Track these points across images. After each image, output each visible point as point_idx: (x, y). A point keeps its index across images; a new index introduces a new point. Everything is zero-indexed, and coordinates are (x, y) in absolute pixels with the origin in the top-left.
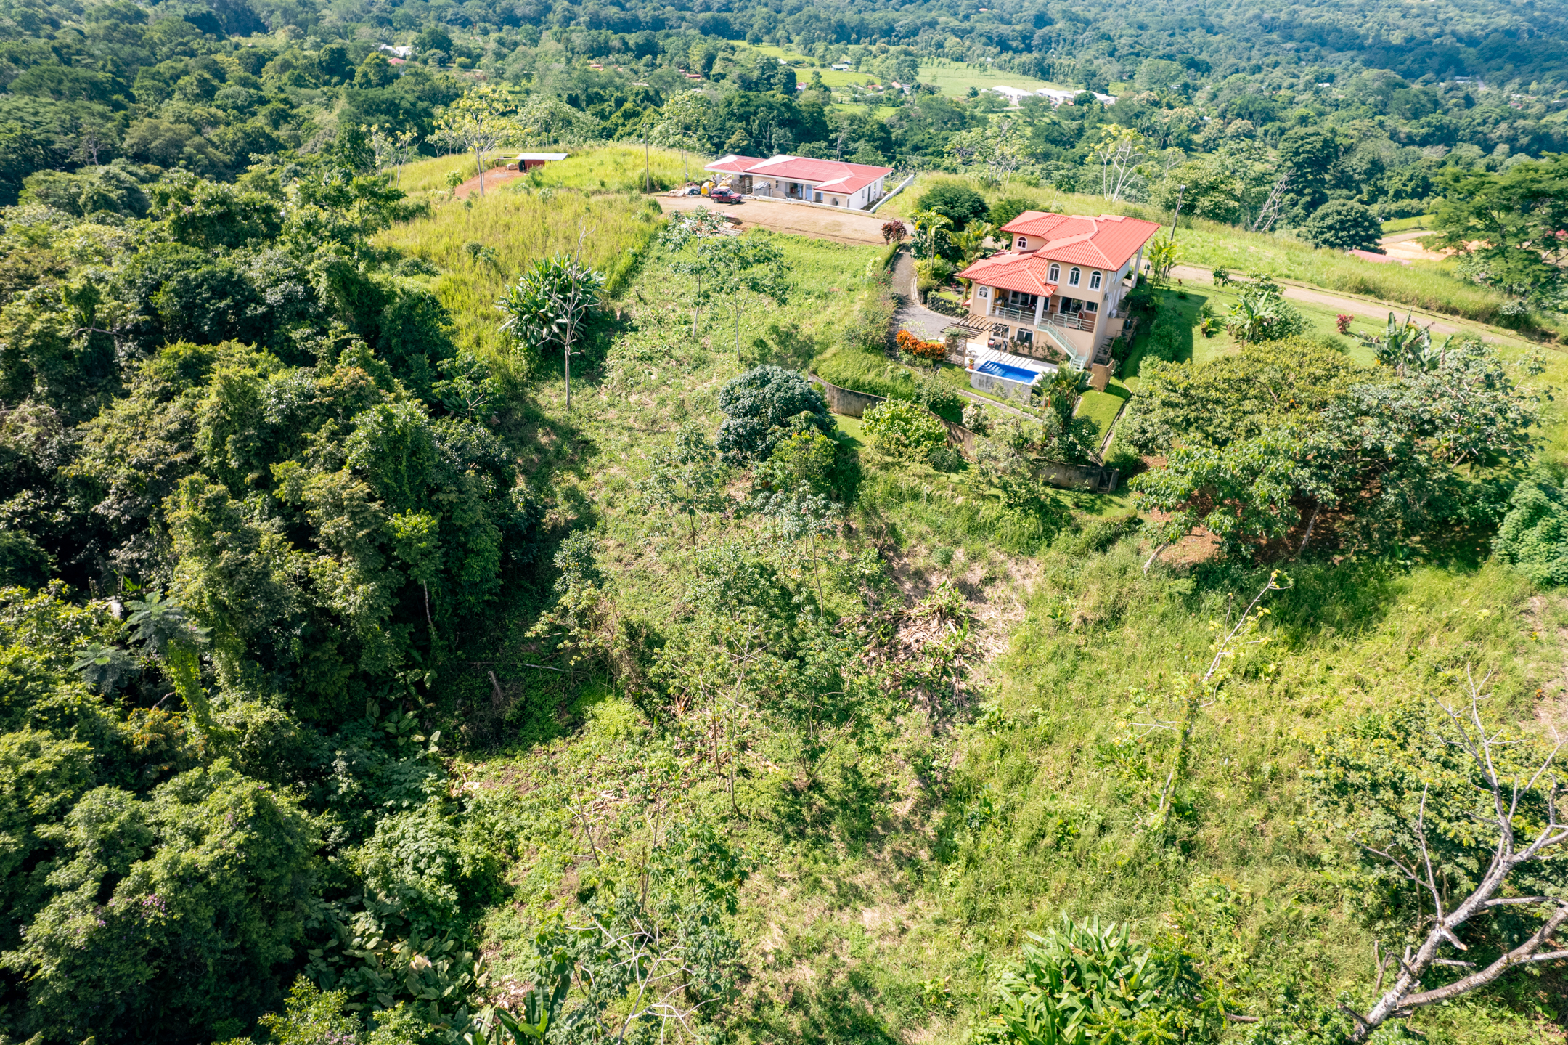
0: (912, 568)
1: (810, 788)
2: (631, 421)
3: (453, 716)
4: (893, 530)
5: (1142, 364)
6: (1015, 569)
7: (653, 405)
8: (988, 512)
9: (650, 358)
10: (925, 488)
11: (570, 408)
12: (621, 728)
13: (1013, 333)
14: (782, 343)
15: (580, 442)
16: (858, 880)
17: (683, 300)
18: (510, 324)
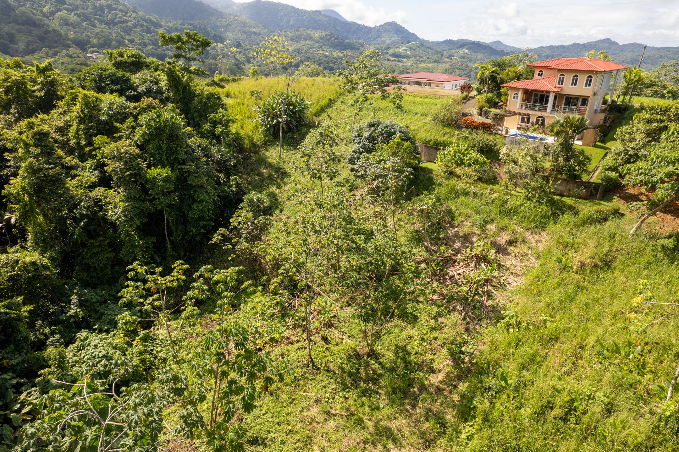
0: (461, 234)
1: (369, 355)
4: (450, 213)
6: (530, 237)
10: (472, 190)
11: (280, 159)
13: (533, 119)
15: (282, 173)
16: (394, 425)
18: (259, 119)
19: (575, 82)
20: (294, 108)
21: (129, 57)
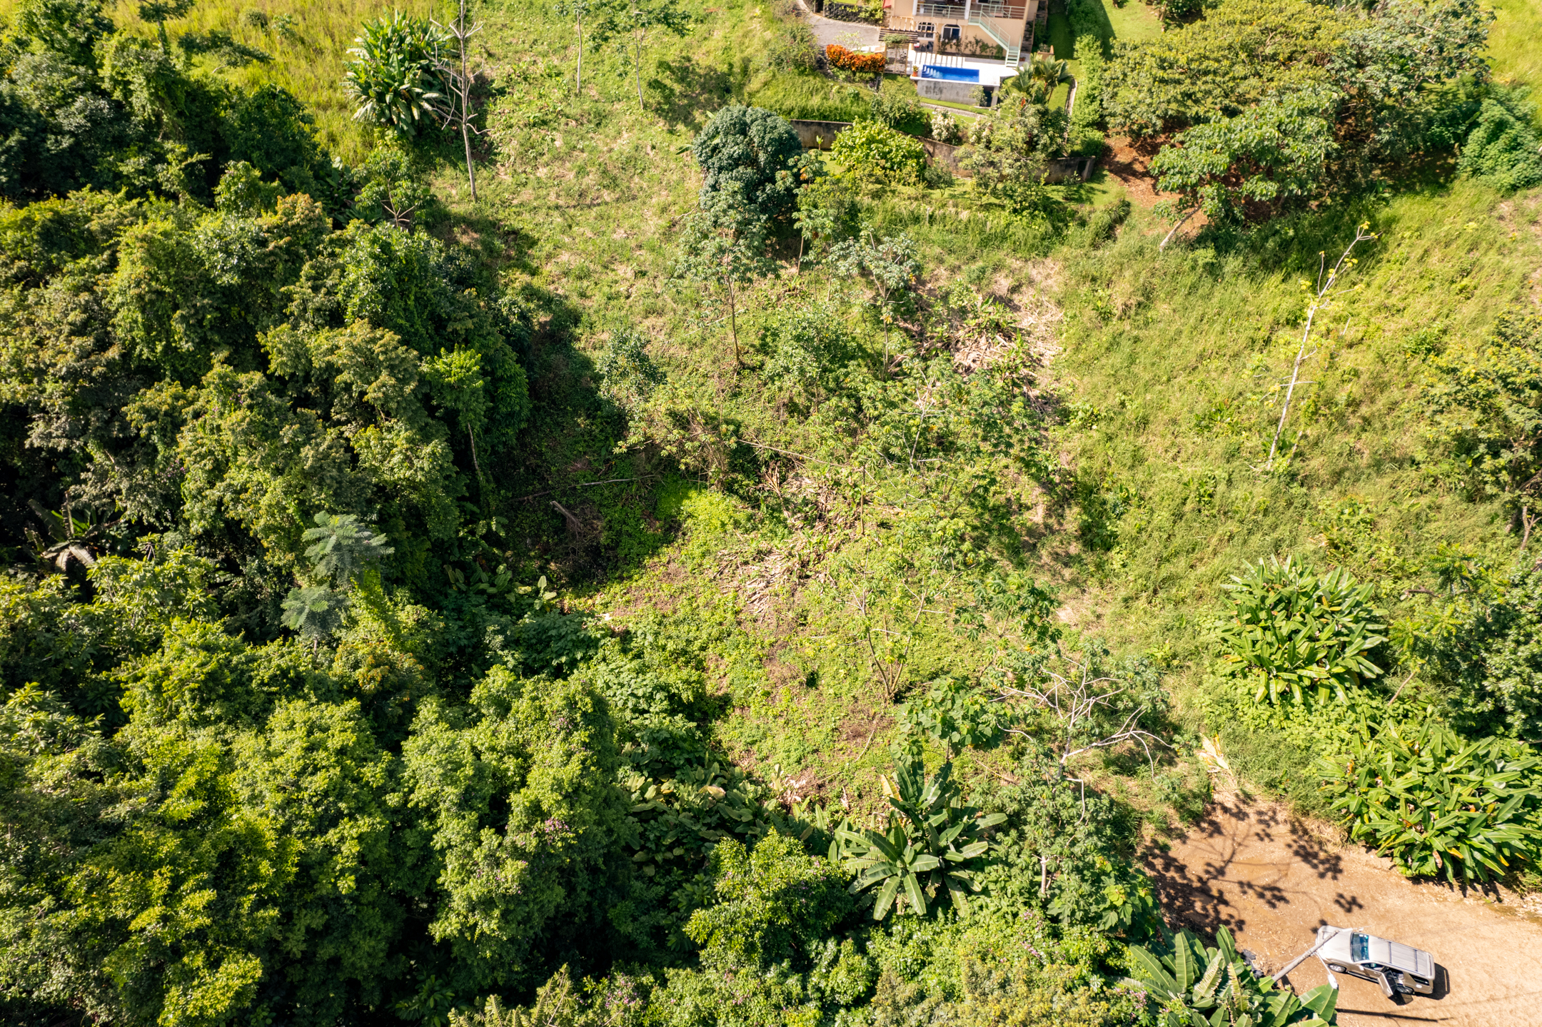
2: (553, 196)
3: (530, 558)
5: (1077, 46)
6: (1034, 273)
7: (571, 175)
8: (997, 220)
9: (544, 123)
10: (926, 209)
11: (477, 199)
12: (725, 518)
13: (939, 30)
14: (681, 80)
15: (508, 233)
17: (539, 48)
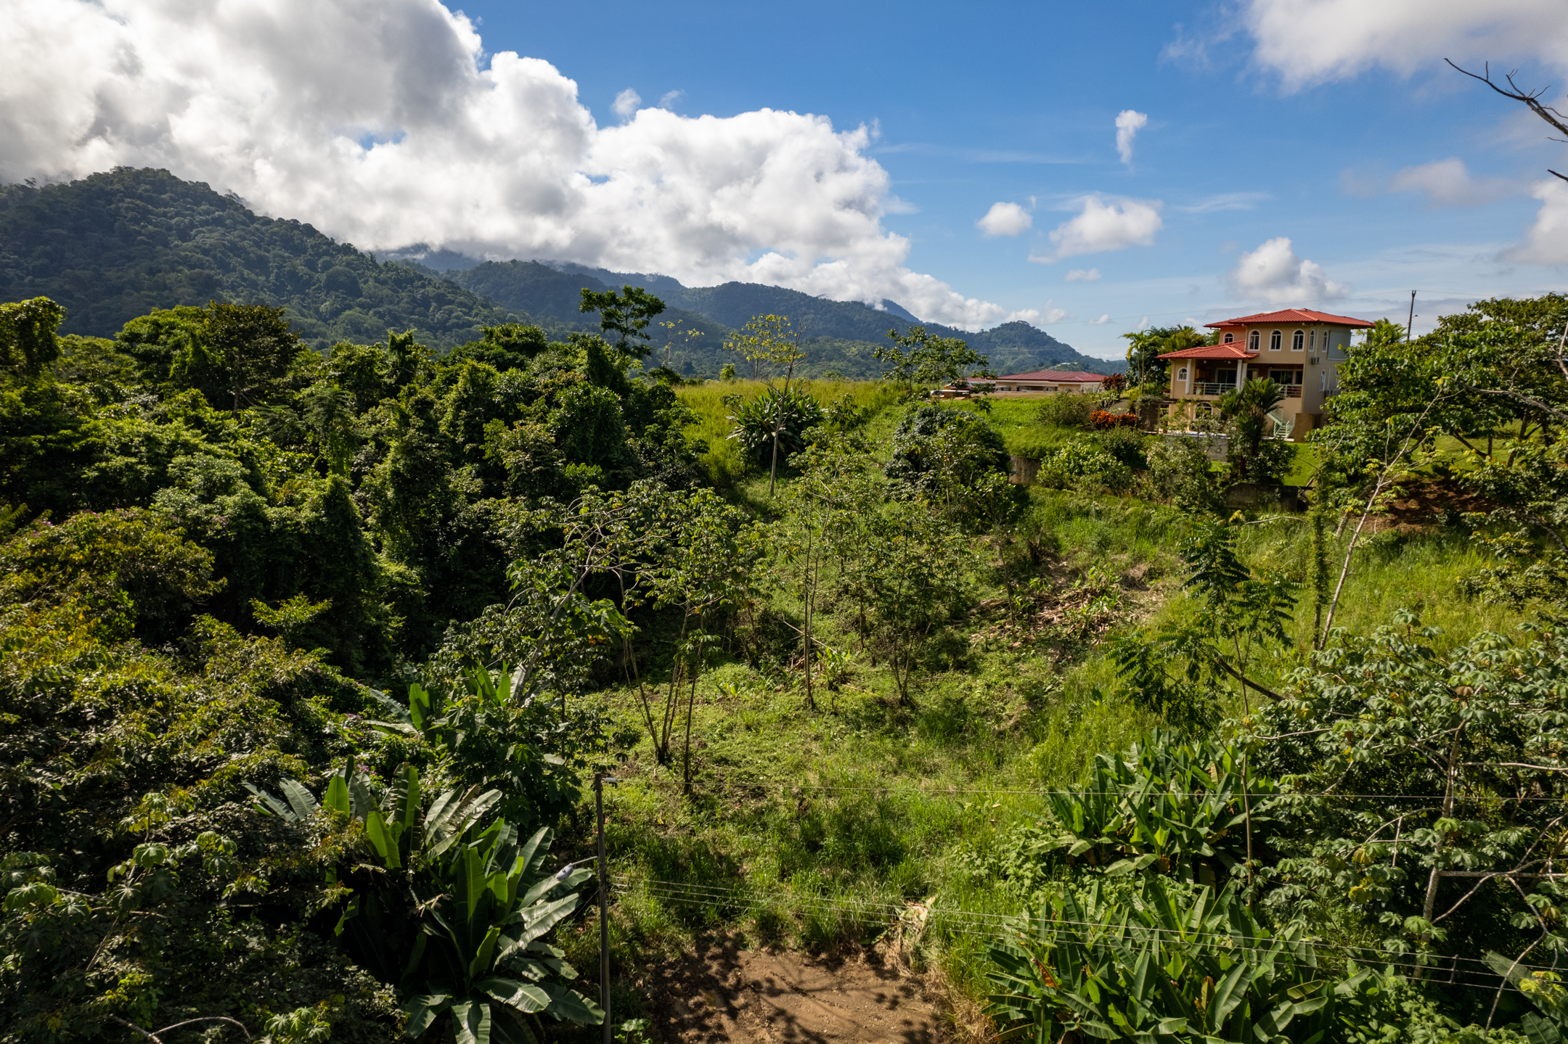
0: (1069, 568)
1: (901, 703)
4: (1055, 542)
11: (772, 495)
18: (736, 434)
19: (1276, 344)
20: (800, 417)
21: (520, 336)
